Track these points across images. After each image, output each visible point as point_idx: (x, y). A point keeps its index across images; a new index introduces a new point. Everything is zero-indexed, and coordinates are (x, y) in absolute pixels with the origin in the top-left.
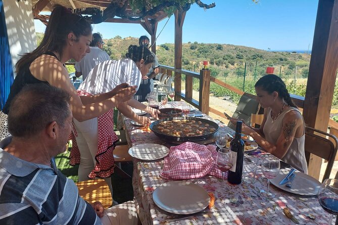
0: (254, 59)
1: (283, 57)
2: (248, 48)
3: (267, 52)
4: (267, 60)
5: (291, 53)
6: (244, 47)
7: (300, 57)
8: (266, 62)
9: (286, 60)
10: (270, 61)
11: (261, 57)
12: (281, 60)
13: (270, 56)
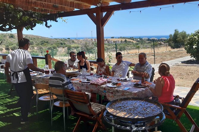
0: (42, 44)
1: (62, 42)
2: (36, 36)
3: (51, 39)
4: (52, 45)
5: (67, 39)
6: (33, 35)
7: (73, 42)
8: (51, 46)
9: (65, 44)
10: (54, 45)
11: (47, 42)
12: (62, 44)
13: (53, 42)
